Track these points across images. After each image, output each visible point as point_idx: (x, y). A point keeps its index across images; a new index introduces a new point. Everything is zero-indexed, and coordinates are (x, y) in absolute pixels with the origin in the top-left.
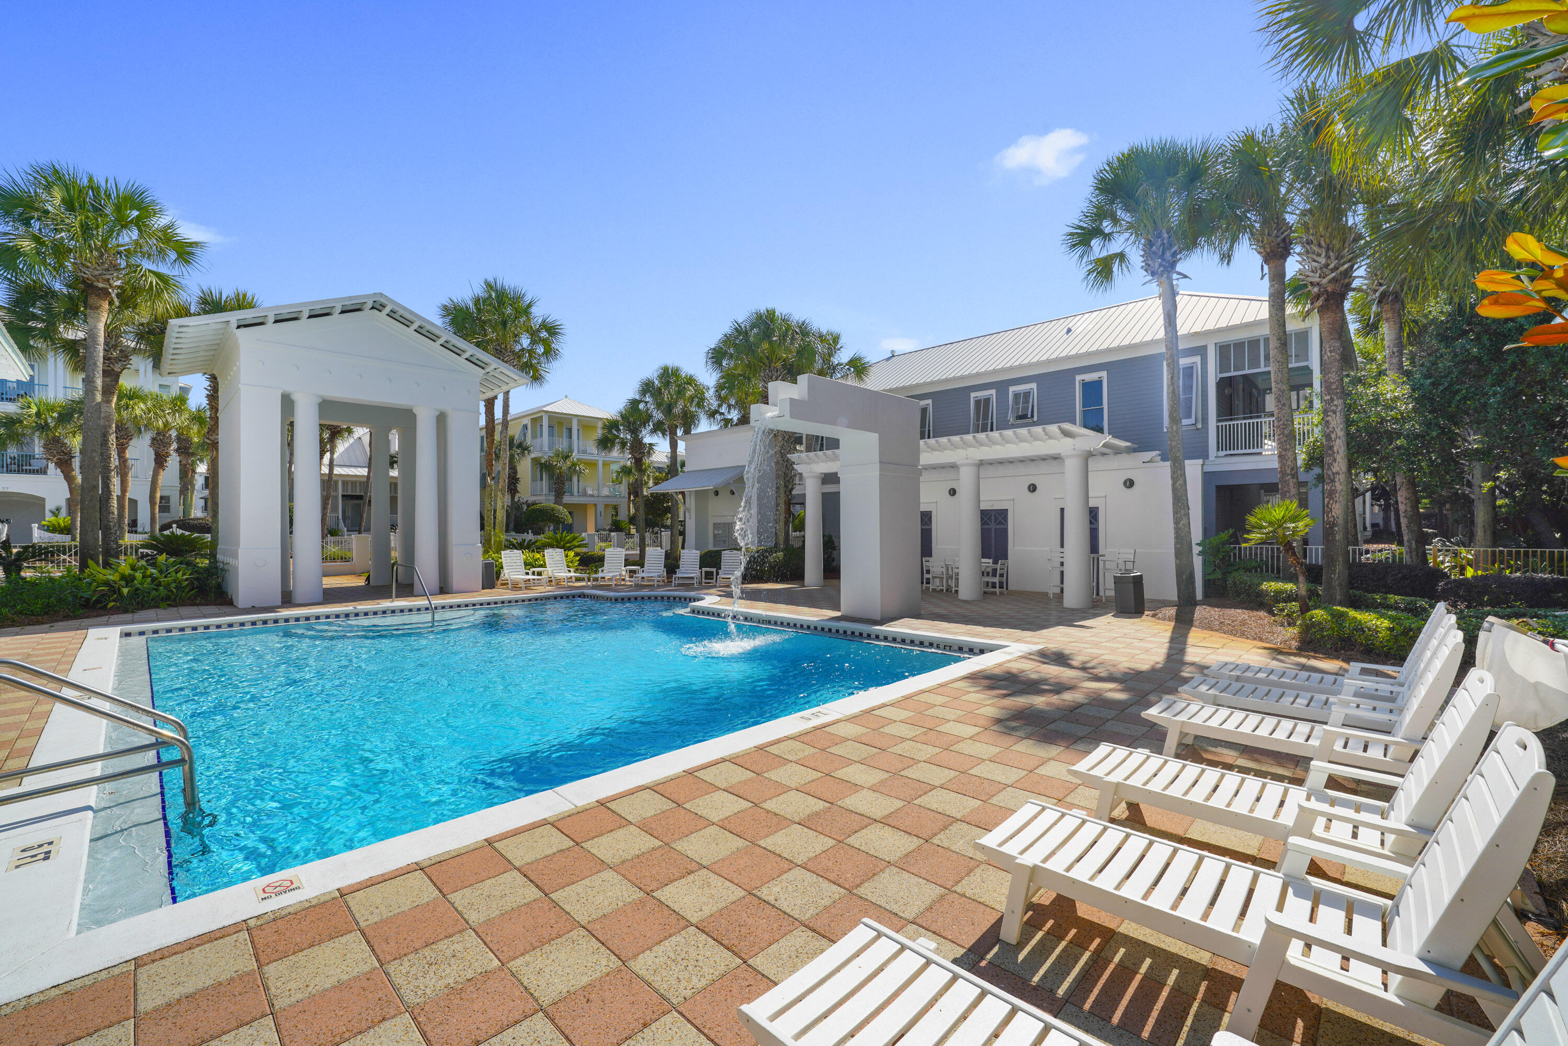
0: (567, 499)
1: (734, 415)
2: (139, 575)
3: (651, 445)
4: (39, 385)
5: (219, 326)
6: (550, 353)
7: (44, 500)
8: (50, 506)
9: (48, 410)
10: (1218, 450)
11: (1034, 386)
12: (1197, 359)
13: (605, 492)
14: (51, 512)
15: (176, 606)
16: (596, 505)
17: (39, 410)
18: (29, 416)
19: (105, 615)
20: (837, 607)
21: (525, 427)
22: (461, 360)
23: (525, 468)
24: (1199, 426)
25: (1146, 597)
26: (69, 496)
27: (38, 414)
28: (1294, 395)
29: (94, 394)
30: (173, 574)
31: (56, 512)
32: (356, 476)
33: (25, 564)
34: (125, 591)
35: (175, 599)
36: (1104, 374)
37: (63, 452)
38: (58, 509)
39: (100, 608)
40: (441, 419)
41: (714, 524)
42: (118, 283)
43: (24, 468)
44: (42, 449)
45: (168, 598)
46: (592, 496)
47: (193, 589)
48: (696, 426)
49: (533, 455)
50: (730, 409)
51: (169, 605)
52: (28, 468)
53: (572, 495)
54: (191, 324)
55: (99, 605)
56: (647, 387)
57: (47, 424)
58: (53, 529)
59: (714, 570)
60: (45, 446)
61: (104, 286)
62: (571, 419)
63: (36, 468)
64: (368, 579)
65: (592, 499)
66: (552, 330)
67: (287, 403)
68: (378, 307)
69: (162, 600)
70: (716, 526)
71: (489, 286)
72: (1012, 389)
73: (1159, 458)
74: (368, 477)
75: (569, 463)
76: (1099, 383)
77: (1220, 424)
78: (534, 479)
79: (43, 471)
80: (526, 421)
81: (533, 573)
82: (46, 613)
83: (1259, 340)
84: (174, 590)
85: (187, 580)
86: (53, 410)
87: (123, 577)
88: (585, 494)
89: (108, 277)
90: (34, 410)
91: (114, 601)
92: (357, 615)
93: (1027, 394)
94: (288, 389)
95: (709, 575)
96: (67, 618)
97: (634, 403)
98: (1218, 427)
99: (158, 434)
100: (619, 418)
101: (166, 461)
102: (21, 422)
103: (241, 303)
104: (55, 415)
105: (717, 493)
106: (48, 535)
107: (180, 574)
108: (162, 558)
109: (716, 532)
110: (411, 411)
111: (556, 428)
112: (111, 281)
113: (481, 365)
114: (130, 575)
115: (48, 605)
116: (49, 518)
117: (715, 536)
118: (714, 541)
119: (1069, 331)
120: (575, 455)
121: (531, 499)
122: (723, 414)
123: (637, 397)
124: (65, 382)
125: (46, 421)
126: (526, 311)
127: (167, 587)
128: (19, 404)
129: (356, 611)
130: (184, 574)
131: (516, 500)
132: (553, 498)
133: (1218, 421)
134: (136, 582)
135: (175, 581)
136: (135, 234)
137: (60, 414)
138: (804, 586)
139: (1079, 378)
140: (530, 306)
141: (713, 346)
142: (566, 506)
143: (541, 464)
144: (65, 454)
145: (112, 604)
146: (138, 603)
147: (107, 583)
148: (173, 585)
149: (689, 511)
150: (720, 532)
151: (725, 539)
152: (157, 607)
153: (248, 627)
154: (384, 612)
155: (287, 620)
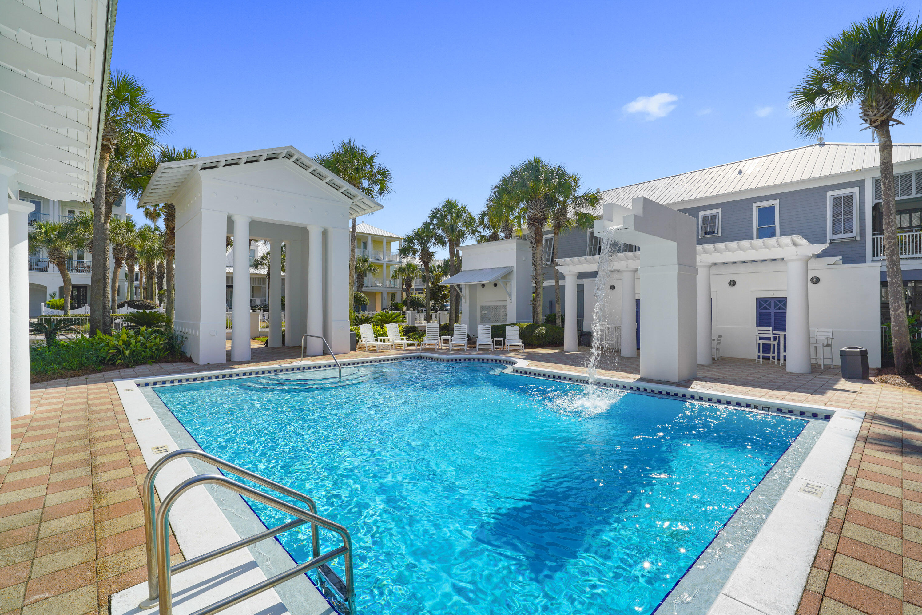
0: (364, 289)
1: (487, 233)
2: (133, 341)
3: (433, 252)
4: (43, 214)
5: (189, 168)
6: (383, 189)
7: (46, 287)
8: (49, 291)
9: (52, 230)
10: (874, 256)
11: (719, 211)
12: (857, 190)
13: (387, 284)
14: (50, 295)
15: (156, 363)
16: (382, 292)
17: (46, 230)
18: (41, 234)
19: (116, 369)
20: (637, 371)
22: (338, 193)
24: (858, 238)
25: (870, 366)
26: (62, 284)
27: (46, 233)
28: (898, 217)
29: (100, 217)
30: (153, 340)
31: (53, 296)
32: (261, 274)
33: (58, 333)
34: (127, 352)
35: (156, 358)
36: (777, 202)
37: (60, 257)
38: (54, 294)
39: (111, 364)
40: (325, 234)
41: (482, 306)
42: (115, 142)
43: (34, 267)
44: (48, 255)
45: (151, 357)
46: (379, 287)
47: (165, 351)
48: (464, 241)
50: (484, 229)
51: (153, 362)
52: (37, 267)
53: (367, 286)
54: (174, 166)
55: (111, 362)
56: (435, 214)
57: (51, 239)
58: (53, 307)
59: (502, 339)
60: (50, 253)
61: (107, 143)
62: (367, 237)
63: (41, 267)
64: (267, 343)
65: (379, 289)
66: (384, 174)
68: (289, 156)
69: (148, 358)
70: (483, 308)
72: (701, 214)
73: (841, 261)
74: (268, 275)
75: (367, 265)
76: (772, 208)
77: (875, 237)
79: (45, 269)
81: (381, 341)
82: (80, 369)
83: (898, 176)
84: (155, 351)
85: (162, 344)
86: (54, 230)
87: (124, 343)
88: (374, 285)
89: (110, 137)
90: (44, 230)
91: (120, 359)
92: (281, 371)
93: (713, 217)
94: (230, 212)
96: (93, 372)
97: (427, 225)
98: (874, 239)
99: (117, 245)
100: (414, 235)
101: (122, 263)
102: (36, 238)
103: (187, 155)
104: (56, 233)
105: (495, 285)
106: (50, 310)
107: (157, 340)
108: (143, 329)
109: (483, 312)
110: (306, 228)
112: (111, 140)
113: (351, 196)
114: (127, 341)
115: (81, 363)
116: (49, 298)
117: (482, 315)
118: (481, 318)
119: (740, 172)
120: (370, 260)
122: (480, 232)
123: (428, 221)
124: (59, 213)
125: (50, 237)
126: (371, 160)
127: (151, 349)
128: (35, 226)
129: (281, 368)
130: (160, 340)
132: (356, 288)
133: (874, 235)
134: (131, 346)
135: (154, 345)
136: (127, 109)
137: (59, 233)
138: (565, 351)
139: (755, 205)
140: (372, 158)
141: (496, 184)
144: (61, 258)
145: (119, 361)
146: (134, 361)
147: (115, 347)
148: (154, 348)
149: (464, 297)
150: (486, 312)
151: (489, 317)
152: (146, 363)
153: (214, 380)
154: (298, 369)
155: (238, 375)
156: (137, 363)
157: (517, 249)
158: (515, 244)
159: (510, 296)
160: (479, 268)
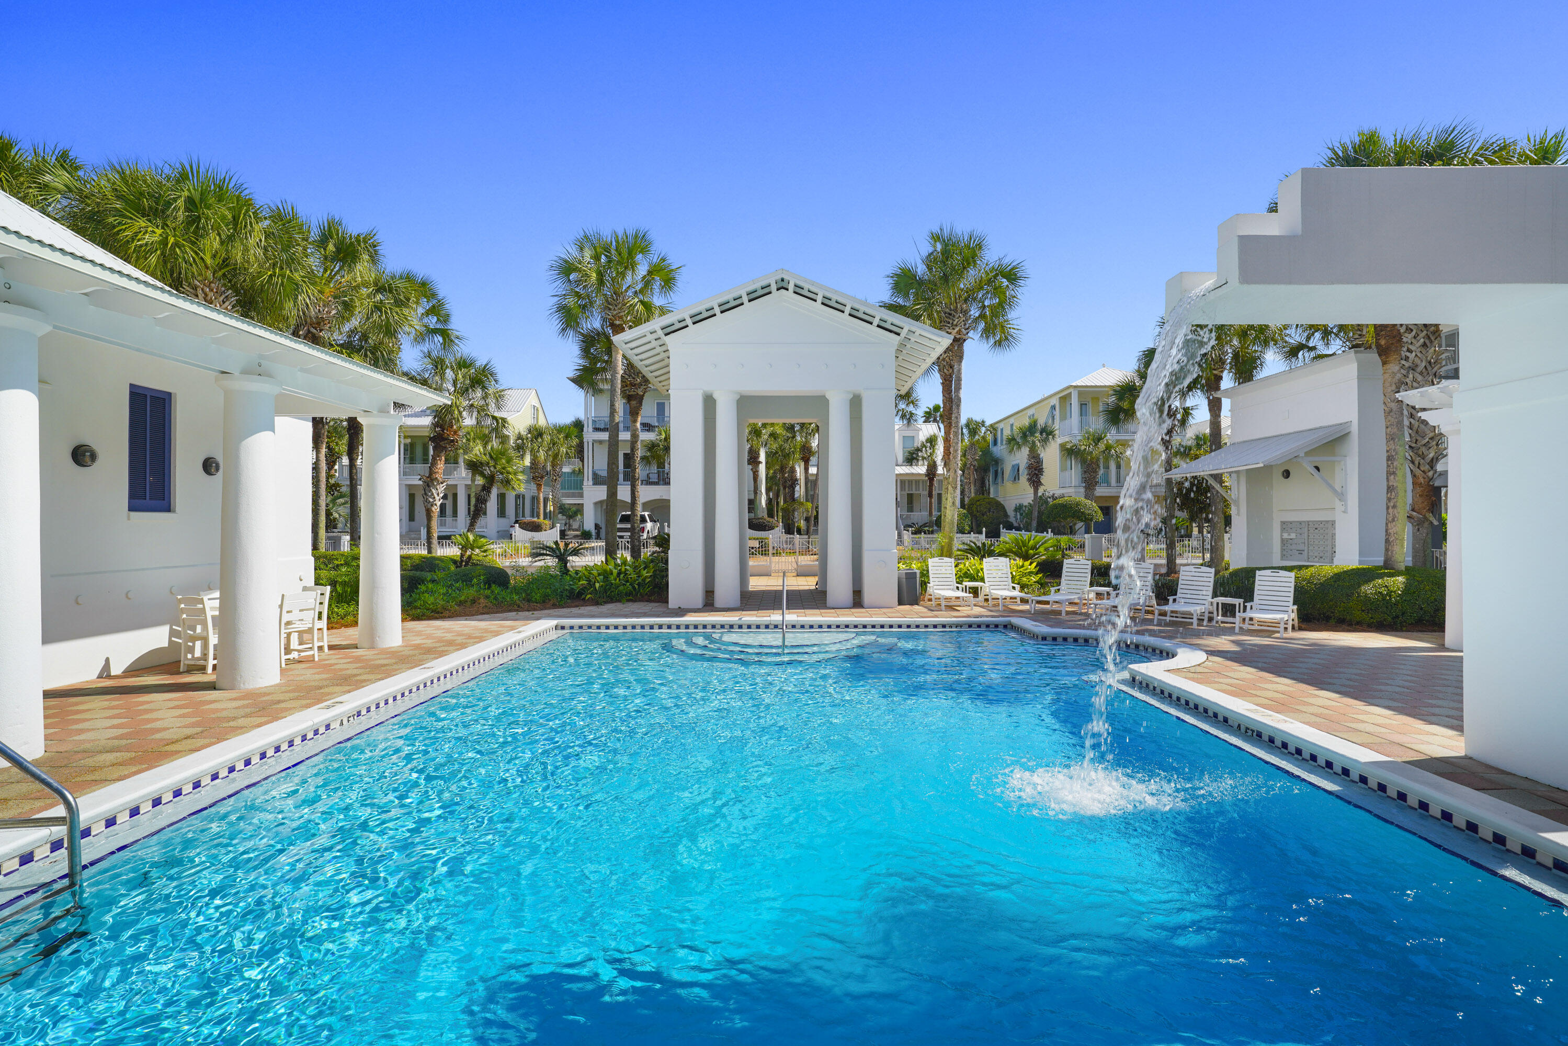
0: (1100, 491)
15: (634, 601)
19: (581, 605)
21: (1053, 407)
22: (873, 329)
23: (1051, 455)
29: (614, 416)
34: (599, 586)
35: (636, 595)
39: (579, 599)
41: (1283, 523)
42: (630, 318)
45: (630, 594)
47: (650, 586)
48: (1260, 371)
49: (1059, 441)
51: (628, 601)
53: (1109, 485)
55: (582, 597)
61: (620, 323)
66: (1012, 275)
67: (709, 403)
68: (786, 285)
69: (626, 595)
70: (1285, 526)
71: (935, 238)
74: (817, 474)
75: (1102, 446)
78: (1063, 469)
80: (1055, 401)
84: (637, 587)
89: (622, 314)
91: (589, 593)
94: (708, 388)
95: (1229, 610)
96: (555, 606)
105: (1287, 474)
109: (1286, 536)
110: (824, 397)
111: (1090, 405)
112: (625, 318)
113: (897, 330)
114: (610, 570)
117: (1284, 542)
118: (1283, 550)
120: (1111, 437)
121: (1058, 492)
127: (633, 583)
131: (1040, 494)
132: (1083, 490)
135: (638, 577)
138: (1442, 647)
142: (1098, 499)
143: (1067, 449)
145: (589, 596)
146: (608, 597)
147: (589, 578)
148: (637, 582)
149: (1237, 502)
150: (1293, 536)
151: (1301, 547)
152: (620, 601)
153: (664, 630)
154: (767, 627)
155: (687, 627)
156: (611, 599)
157: (1360, 378)
158: (1355, 366)
159: (1342, 496)
160: (1267, 435)
